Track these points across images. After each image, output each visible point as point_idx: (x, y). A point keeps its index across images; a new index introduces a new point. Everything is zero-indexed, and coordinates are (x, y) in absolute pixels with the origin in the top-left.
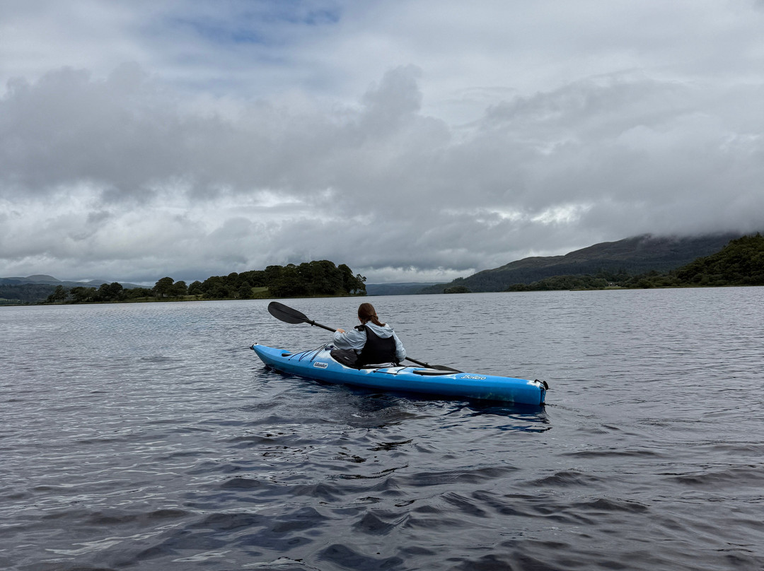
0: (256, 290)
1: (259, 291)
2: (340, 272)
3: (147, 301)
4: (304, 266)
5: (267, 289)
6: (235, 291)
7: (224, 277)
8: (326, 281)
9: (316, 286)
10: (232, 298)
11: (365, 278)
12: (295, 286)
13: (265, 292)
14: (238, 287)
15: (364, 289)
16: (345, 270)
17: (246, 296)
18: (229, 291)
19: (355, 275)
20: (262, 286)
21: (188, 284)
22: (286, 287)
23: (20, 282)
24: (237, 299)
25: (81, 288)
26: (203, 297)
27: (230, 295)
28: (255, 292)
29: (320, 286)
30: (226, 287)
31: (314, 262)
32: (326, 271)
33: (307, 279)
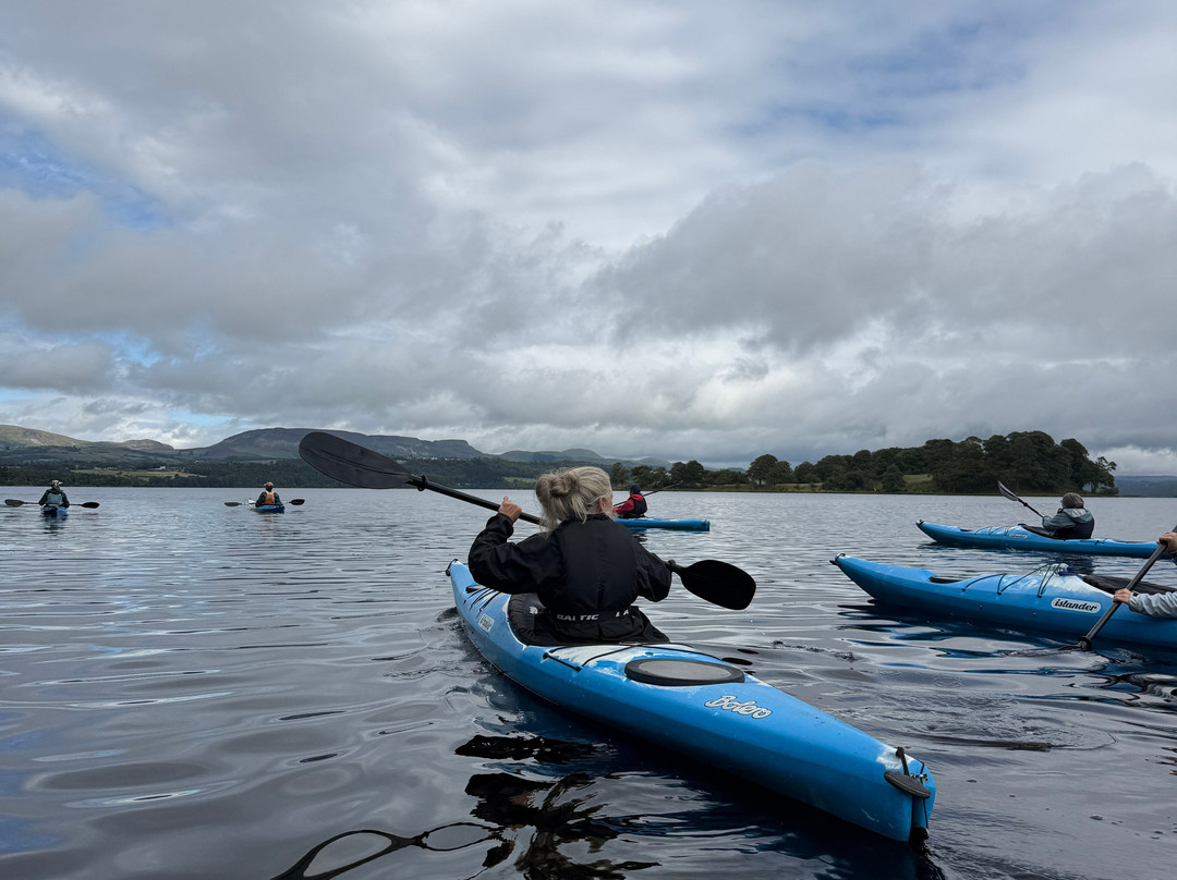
0: (910, 479)
1: (918, 481)
2: (1066, 452)
3: (738, 489)
4: (996, 443)
5: (931, 478)
6: (874, 479)
7: (848, 458)
8: (1039, 467)
9: (1021, 475)
10: (869, 491)
11: (1113, 465)
12: (981, 475)
13: (927, 482)
14: (879, 473)
15: (1111, 484)
16: (1074, 449)
17: (894, 488)
18: (864, 479)
19: (1093, 457)
20: (918, 473)
21: (793, 466)
22: (963, 476)
23: (553, 457)
24: (879, 492)
25: (646, 468)
26: (823, 487)
27: (866, 485)
28: (909, 482)
29: (1028, 476)
30: (859, 472)
31: (1014, 435)
32: (1039, 450)
33: (1003, 463)
